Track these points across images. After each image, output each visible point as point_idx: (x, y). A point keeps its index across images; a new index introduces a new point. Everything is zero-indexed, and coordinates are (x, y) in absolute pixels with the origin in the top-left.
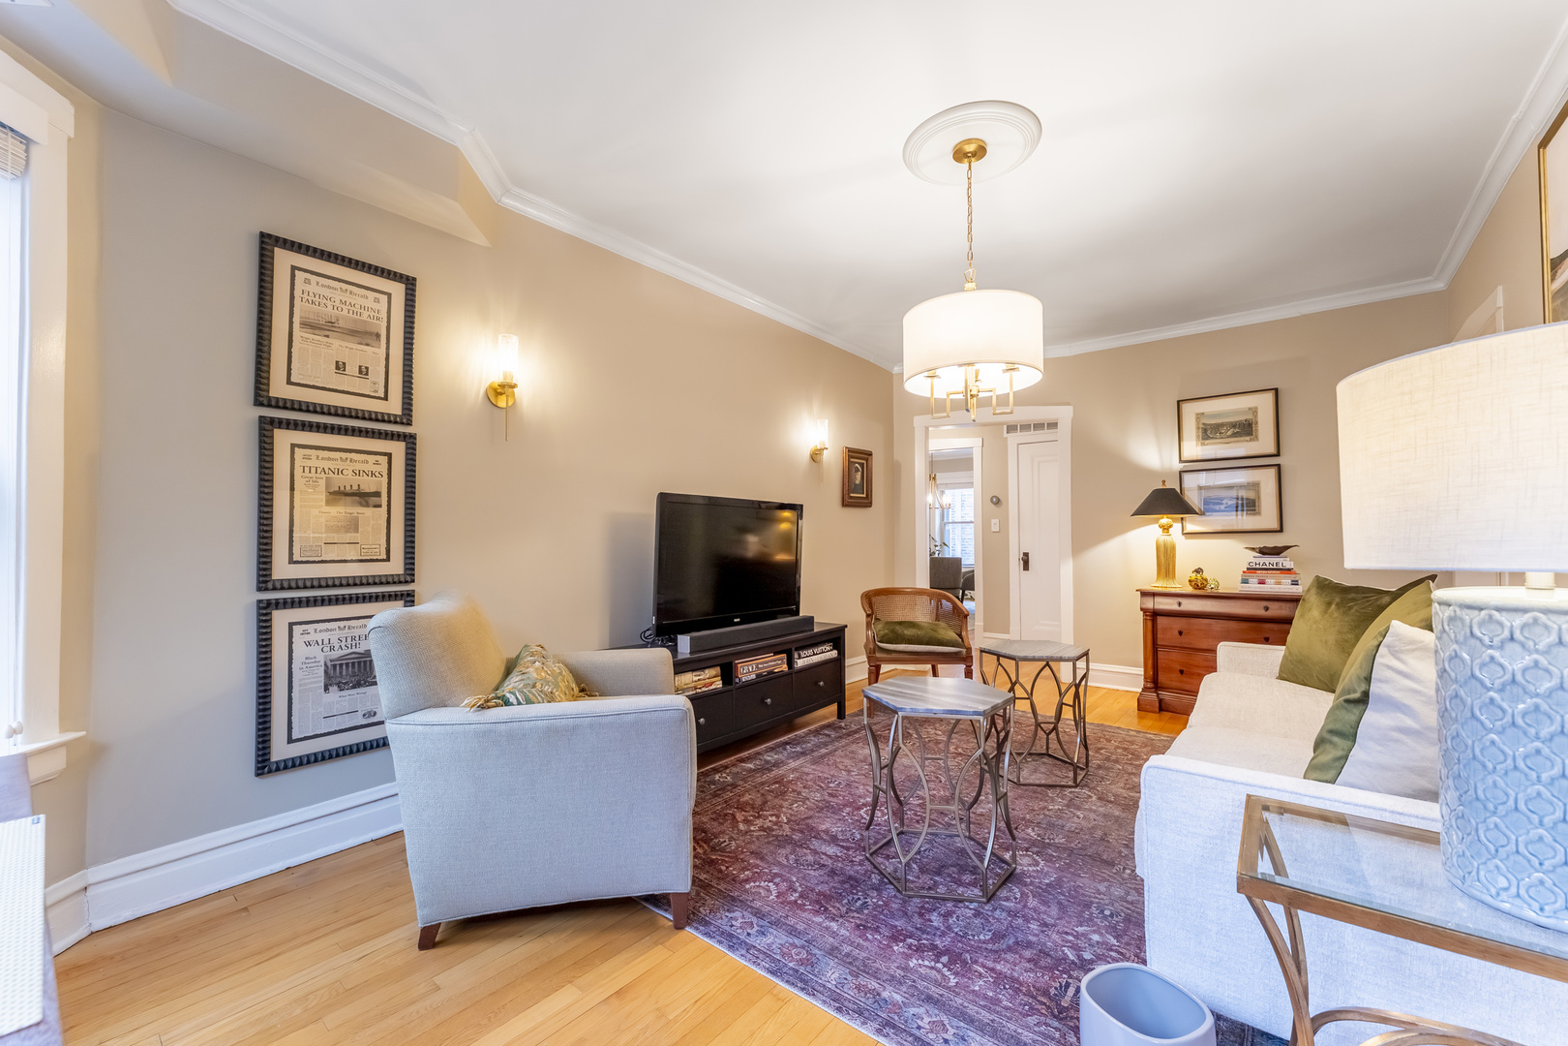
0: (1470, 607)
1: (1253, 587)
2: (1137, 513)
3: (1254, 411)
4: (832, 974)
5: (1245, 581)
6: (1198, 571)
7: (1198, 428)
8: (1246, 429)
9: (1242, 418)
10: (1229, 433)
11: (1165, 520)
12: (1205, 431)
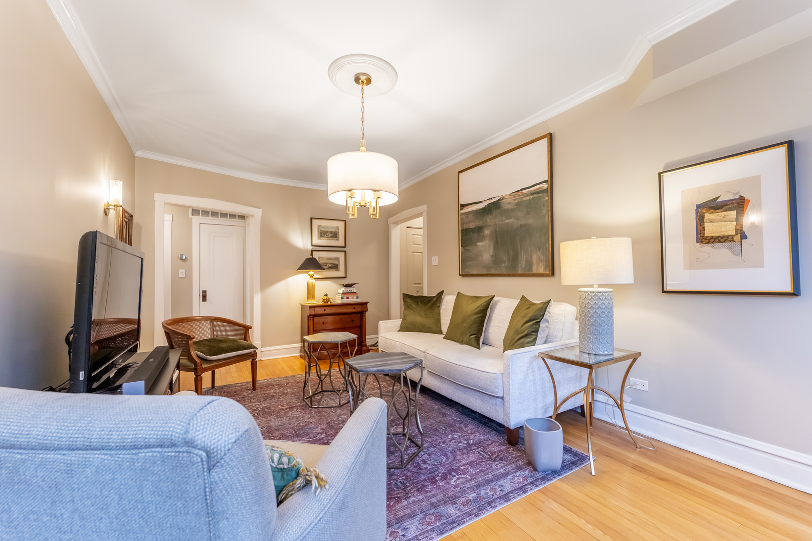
0: (599, 292)
1: (345, 301)
2: (300, 268)
3: (338, 228)
4: (452, 510)
5: (342, 298)
6: (326, 295)
7: (318, 232)
8: (335, 235)
9: (334, 230)
10: (330, 236)
11: (311, 272)
12: (321, 233)
